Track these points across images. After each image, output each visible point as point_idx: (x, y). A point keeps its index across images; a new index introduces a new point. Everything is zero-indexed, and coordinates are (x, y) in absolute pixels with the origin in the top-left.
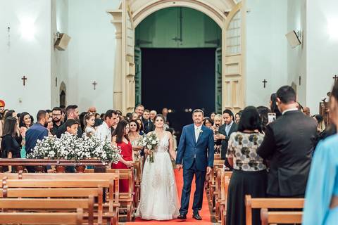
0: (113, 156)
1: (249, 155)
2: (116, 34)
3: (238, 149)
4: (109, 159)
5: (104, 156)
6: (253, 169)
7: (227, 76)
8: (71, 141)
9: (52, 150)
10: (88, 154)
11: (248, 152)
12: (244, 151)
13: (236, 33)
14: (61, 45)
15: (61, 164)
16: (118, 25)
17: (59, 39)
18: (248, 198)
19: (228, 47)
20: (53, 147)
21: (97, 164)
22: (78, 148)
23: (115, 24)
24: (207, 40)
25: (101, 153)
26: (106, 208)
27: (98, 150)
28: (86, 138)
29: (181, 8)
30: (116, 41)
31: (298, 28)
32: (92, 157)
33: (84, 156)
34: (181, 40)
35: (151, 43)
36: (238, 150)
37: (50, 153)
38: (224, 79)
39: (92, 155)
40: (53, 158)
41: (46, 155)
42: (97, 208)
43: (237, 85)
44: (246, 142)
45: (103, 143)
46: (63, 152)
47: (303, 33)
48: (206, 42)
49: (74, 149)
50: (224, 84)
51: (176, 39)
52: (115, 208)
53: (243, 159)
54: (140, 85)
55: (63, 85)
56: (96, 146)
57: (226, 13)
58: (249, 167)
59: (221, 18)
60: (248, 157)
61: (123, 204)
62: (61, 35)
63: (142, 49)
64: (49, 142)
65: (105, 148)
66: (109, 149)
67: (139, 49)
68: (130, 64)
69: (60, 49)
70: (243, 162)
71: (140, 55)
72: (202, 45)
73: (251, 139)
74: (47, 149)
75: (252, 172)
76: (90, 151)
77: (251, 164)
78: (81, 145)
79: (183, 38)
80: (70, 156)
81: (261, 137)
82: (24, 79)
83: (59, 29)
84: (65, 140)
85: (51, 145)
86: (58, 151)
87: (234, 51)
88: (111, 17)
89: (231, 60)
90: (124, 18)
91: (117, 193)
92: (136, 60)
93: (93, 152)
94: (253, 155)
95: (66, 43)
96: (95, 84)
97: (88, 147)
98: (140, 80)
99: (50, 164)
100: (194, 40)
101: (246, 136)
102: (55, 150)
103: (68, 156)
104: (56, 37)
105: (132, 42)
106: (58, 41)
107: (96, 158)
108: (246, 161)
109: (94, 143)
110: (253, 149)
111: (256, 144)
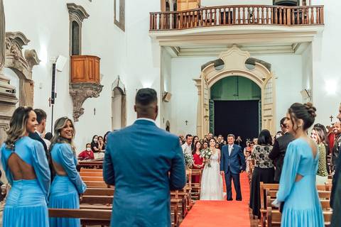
1: (264, 158)
2: (198, 92)
3: (258, 154)
6: (266, 167)
7: (265, 116)
12: (261, 156)
13: (269, 91)
14: (166, 99)
16: (199, 87)
18: (261, 183)
19: (265, 99)
23: (198, 86)
29: (238, 76)
30: (197, 97)
31: (308, 88)
35: (218, 97)
36: (257, 156)
38: (263, 118)
43: (271, 122)
44: (262, 150)
47: (311, 91)
48: (253, 97)
50: (263, 121)
51: (235, 95)
53: (260, 160)
54: (213, 122)
55: (168, 122)
57: (264, 79)
59: (260, 82)
62: (167, 93)
63: (215, 101)
67: (212, 101)
68: (207, 110)
69: (166, 101)
70: (260, 162)
71: (213, 105)
72: (251, 99)
73: (265, 149)
75: (266, 169)
77: (265, 164)
79: (239, 95)
81: (271, 148)
83: (166, 90)
87: (269, 101)
88: (195, 82)
89: (267, 107)
90: (203, 83)
92: (210, 108)
94: (266, 158)
95: (169, 98)
96: (187, 122)
98: (213, 119)
100: (245, 96)
101: (262, 147)
104: (164, 95)
105: (208, 97)
106: (165, 97)
108: (263, 162)
110: (267, 154)
111: (268, 152)
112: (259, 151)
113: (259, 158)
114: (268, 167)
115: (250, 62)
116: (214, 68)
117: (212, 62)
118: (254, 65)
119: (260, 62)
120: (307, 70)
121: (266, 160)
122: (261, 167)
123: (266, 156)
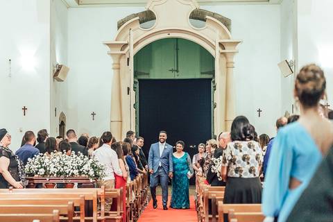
0: (100, 173)
1: (249, 161)
2: (114, 64)
4: (97, 176)
5: (92, 173)
6: (252, 176)
8: (60, 159)
9: (42, 167)
10: (76, 172)
11: (248, 159)
12: (245, 158)
14: (60, 76)
15: (51, 181)
16: (115, 56)
17: (58, 71)
20: (43, 165)
21: (85, 181)
22: (67, 165)
23: (112, 54)
24: (203, 71)
25: (89, 171)
27: (86, 167)
28: (75, 156)
29: (177, 39)
31: (290, 58)
32: (80, 175)
33: (73, 174)
34: (177, 71)
35: (148, 74)
36: (239, 157)
37: (40, 170)
39: (80, 173)
40: (43, 176)
41: (37, 172)
44: (246, 150)
45: (91, 161)
46: (52, 170)
48: (202, 73)
49: (63, 167)
51: (172, 70)
53: (244, 166)
55: (62, 114)
56: (84, 164)
58: (249, 173)
62: (60, 67)
63: (139, 80)
65: (92, 166)
66: (96, 167)
67: (137, 81)
69: (59, 80)
70: (243, 169)
71: (137, 86)
72: (198, 76)
76: (78, 168)
77: (251, 171)
78: (69, 163)
79: (179, 70)
80: (59, 174)
82: (25, 109)
83: (59, 61)
86: (48, 169)
88: (108, 48)
93: (81, 170)
95: (65, 74)
96: (93, 114)
97: (76, 165)
99: (40, 181)
100: (190, 72)
102: (45, 168)
103: (57, 173)
104: (56, 69)
106: (57, 73)
107: (83, 175)
109: (82, 161)
111: (254, 150)
112: (241, 151)
113: (242, 161)
114: (255, 175)
115: (198, 16)
116: (138, 25)
117: (136, 15)
118: (205, 20)
119: (213, 15)
120: (288, 29)
121: (252, 165)
122: (244, 176)
123: (252, 157)
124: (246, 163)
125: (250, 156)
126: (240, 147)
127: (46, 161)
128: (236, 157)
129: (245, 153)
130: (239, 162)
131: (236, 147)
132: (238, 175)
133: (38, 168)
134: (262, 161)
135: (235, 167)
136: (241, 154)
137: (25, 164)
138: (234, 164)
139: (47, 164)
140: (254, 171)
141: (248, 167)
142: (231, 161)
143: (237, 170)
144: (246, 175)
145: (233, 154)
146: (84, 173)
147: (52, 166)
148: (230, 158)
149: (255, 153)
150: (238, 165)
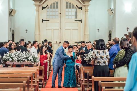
0: (36, 60)
1: (104, 59)
4: (34, 62)
8: (19, 54)
9: (10, 58)
10: (26, 60)
11: (103, 58)
12: (101, 57)
14: (12, 14)
15: (14, 64)
21: (29, 64)
22: (22, 57)
25: (31, 59)
26: (34, 82)
27: (30, 58)
28: (25, 53)
33: (24, 61)
36: (99, 57)
39: (27, 60)
40: (11, 61)
41: (8, 60)
42: (30, 82)
44: (101, 54)
45: (32, 55)
46: (15, 59)
49: (20, 58)
52: (37, 82)
56: (29, 56)
60: (103, 60)
61: (41, 80)
64: (9, 55)
65: (33, 57)
66: (34, 58)
70: (101, 62)
74: (8, 57)
78: (23, 56)
80: (18, 60)
81: (107, 51)
83: (11, 7)
84: (16, 54)
85: (10, 56)
86: (13, 58)
88: (34, 2)
91: (38, 76)
93: (28, 59)
97: (25, 57)
99: (9, 64)
102: (12, 58)
103: (17, 60)
107: (29, 61)
109: (28, 55)
111: (106, 54)
112: (100, 54)
113: (100, 59)
114: (106, 64)
121: (105, 60)
122: (101, 65)
123: (105, 57)
124: (102, 59)
125: (104, 57)
126: (99, 52)
127: (12, 55)
128: (98, 57)
129: (101, 55)
130: (99, 59)
131: (97, 53)
132: (98, 65)
133: (9, 58)
134: (109, 58)
135: (97, 61)
136: (100, 56)
137: (3, 56)
138: (97, 60)
139: (13, 56)
140: (106, 62)
141: (103, 61)
142: (95, 58)
143: (98, 62)
144: (102, 64)
145: (96, 56)
146: (29, 60)
147: (15, 57)
148: (95, 57)
149: (106, 55)
150: (99, 60)
